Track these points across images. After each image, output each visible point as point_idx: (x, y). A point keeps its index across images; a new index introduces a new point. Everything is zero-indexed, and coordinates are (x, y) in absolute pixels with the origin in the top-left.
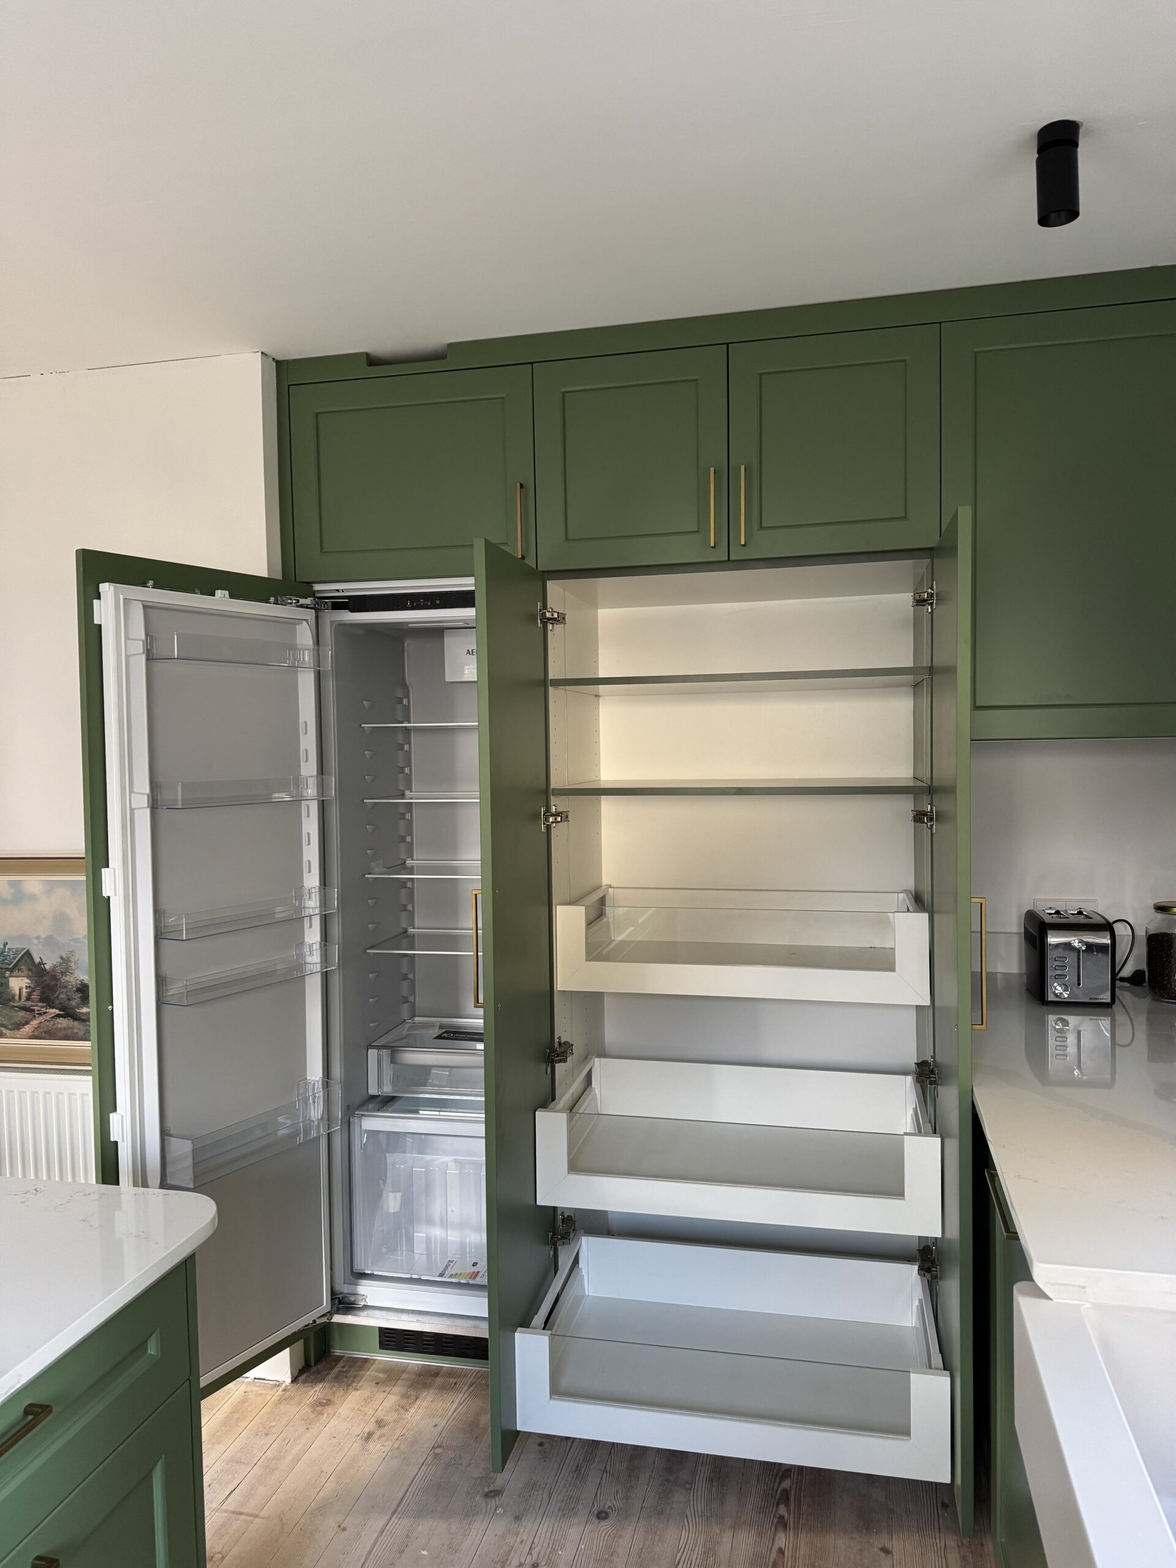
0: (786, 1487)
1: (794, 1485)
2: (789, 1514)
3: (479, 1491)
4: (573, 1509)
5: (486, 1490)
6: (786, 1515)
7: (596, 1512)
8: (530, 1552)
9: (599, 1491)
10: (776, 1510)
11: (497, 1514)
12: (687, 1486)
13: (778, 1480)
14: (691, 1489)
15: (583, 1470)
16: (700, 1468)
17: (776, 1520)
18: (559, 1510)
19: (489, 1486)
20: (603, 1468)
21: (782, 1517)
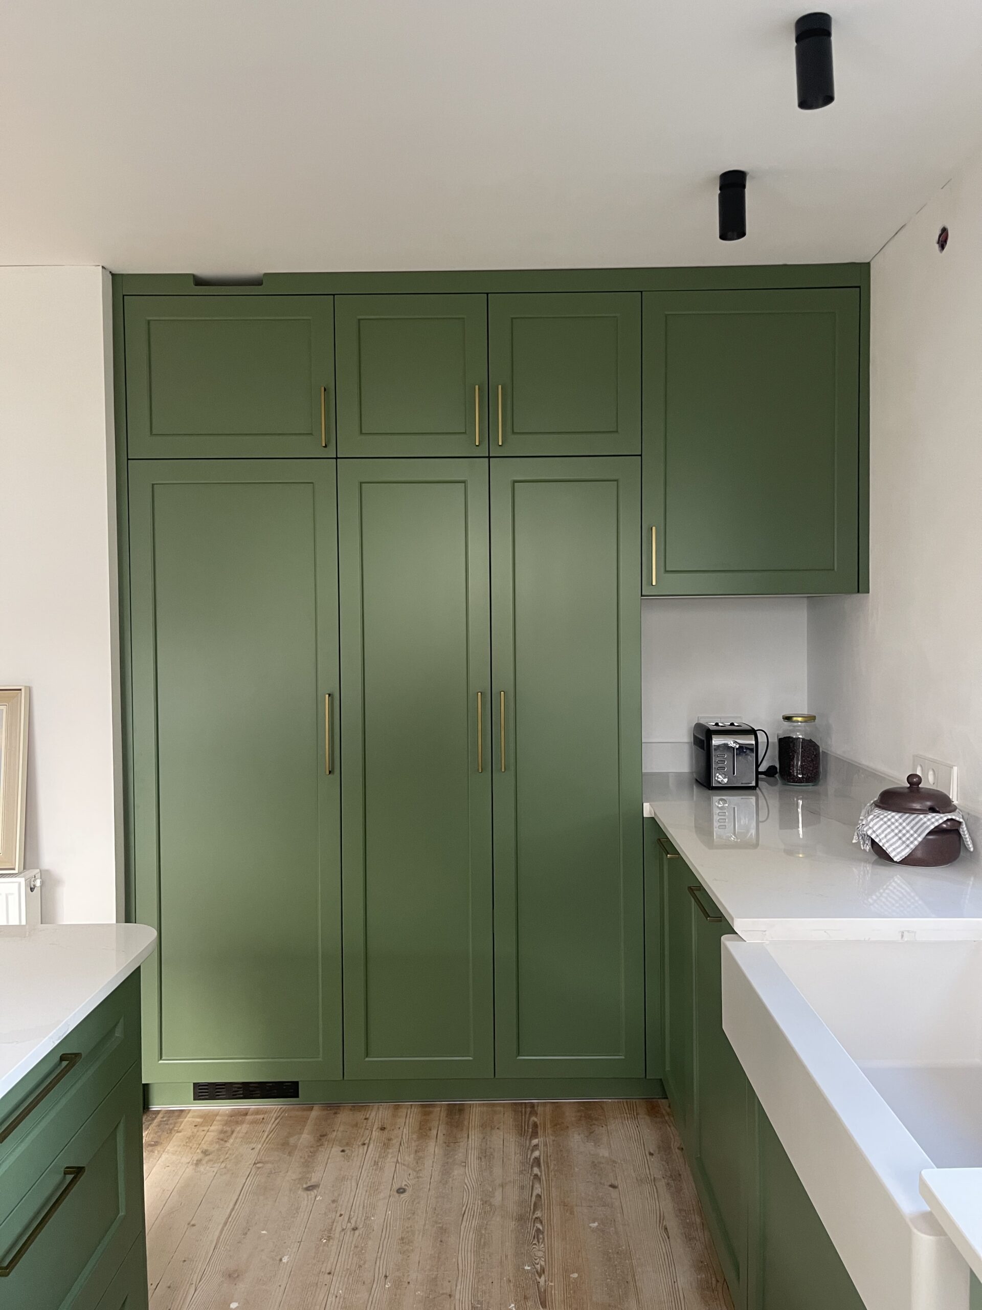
0: (536, 1156)
1: (542, 1155)
2: (541, 1172)
3: (299, 1188)
4: (377, 1189)
5: (305, 1186)
6: (539, 1174)
7: (396, 1190)
8: (349, 1221)
9: (395, 1176)
10: (531, 1171)
11: (317, 1201)
12: (463, 1164)
13: (529, 1152)
14: (465, 1166)
15: (380, 1164)
16: (470, 1151)
17: (532, 1177)
18: (366, 1192)
19: (306, 1183)
20: (396, 1160)
21: (536, 1175)
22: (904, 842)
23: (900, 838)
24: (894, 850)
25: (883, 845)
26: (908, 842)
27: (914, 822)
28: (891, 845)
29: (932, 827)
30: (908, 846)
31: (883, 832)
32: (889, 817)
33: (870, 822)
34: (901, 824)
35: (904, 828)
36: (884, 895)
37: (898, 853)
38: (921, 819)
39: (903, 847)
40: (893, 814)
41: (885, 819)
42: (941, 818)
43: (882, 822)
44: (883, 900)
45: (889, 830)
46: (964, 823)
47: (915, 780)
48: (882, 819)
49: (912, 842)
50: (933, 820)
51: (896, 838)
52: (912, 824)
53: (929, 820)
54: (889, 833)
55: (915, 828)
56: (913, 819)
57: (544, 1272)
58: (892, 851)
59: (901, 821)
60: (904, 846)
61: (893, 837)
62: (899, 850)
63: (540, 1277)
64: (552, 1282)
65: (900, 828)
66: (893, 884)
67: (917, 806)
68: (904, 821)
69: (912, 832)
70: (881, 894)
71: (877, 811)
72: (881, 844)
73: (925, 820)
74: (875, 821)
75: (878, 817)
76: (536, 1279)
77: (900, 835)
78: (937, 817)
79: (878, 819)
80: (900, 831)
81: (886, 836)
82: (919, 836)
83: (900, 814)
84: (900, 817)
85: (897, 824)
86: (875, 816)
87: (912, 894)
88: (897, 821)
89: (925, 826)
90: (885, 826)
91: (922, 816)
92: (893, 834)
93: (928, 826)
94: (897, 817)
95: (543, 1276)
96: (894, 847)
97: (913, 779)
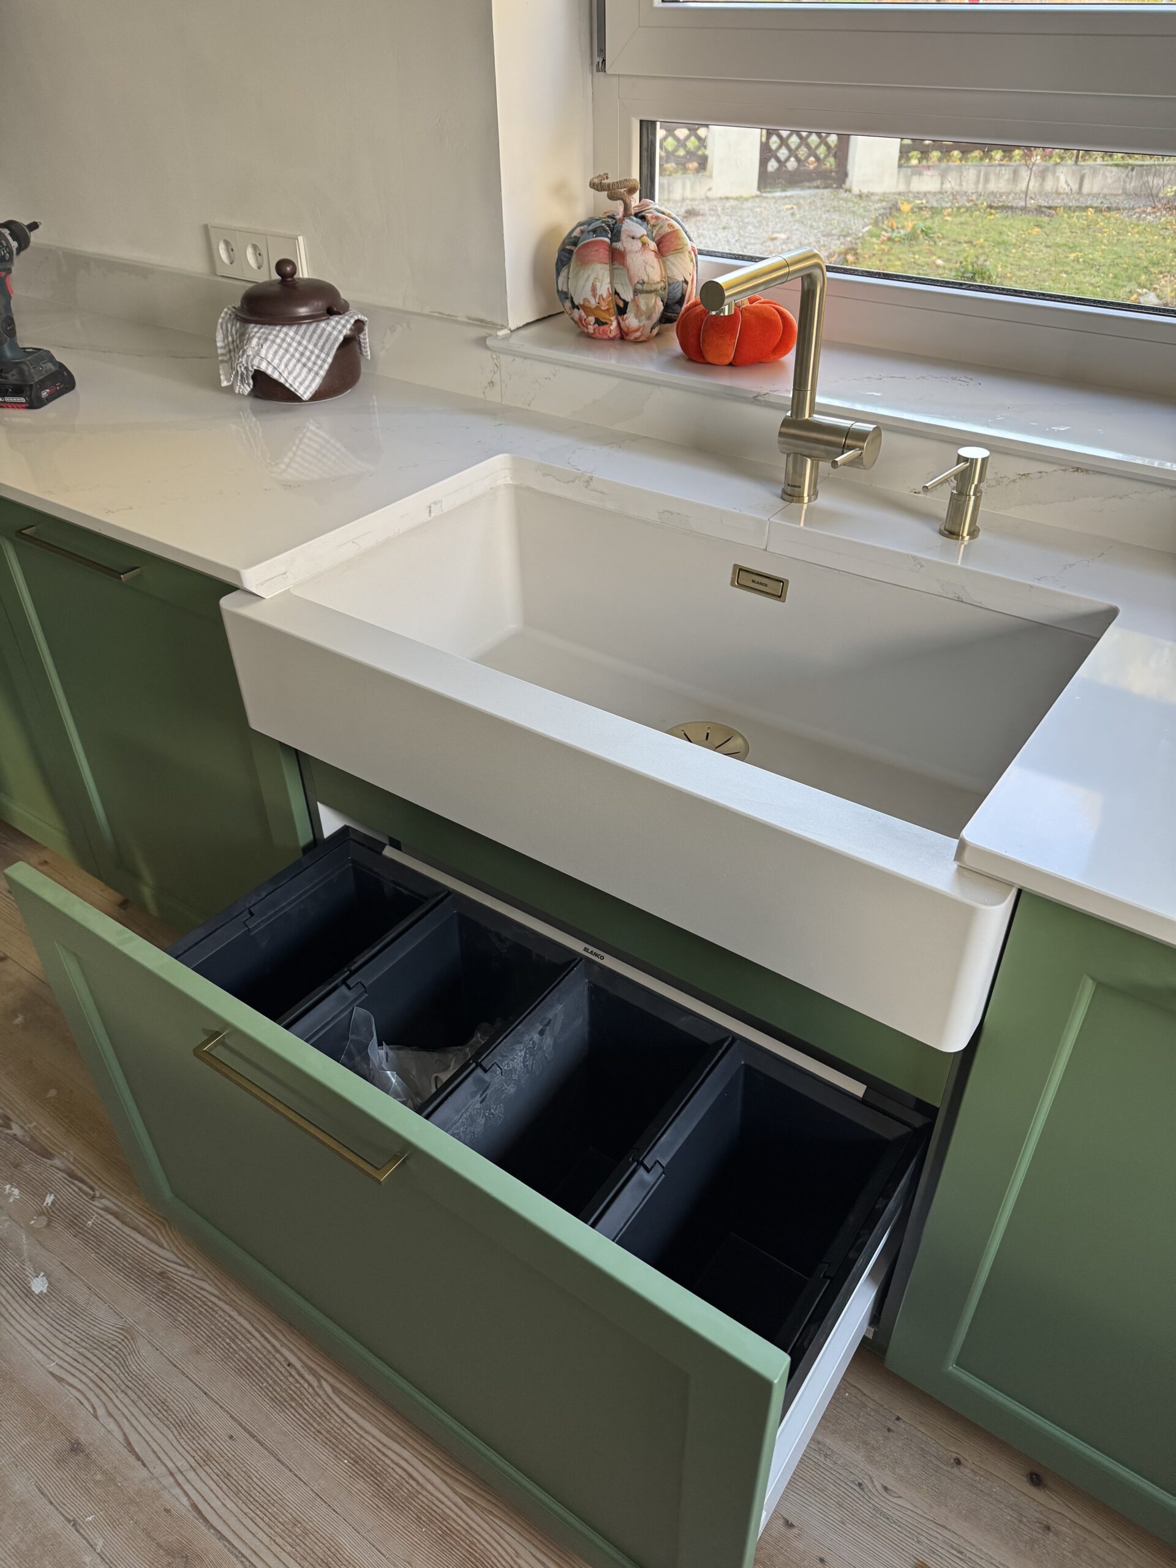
22: (310, 370)
23: (304, 365)
24: (301, 384)
25: (286, 381)
26: (316, 368)
27: (316, 336)
28: (295, 378)
29: (341, 338)
30: (317, 374)
31: (281, 361)
32: (282, 335)
33: (259, 350)
34: (300, 343)
35: (306, 348)
36: (299, 453)
37: (307, 388)
38: (324, 330)
39: (310, 377)
40: (285, 329)
41: (278, 341)
42: (348, 321)
43: (275, 347)
44: (298, 459)
45: (288, 356)
46: (367, 324)
47: (288, 269)
48: (273, 342)
49: (321, 367)
50: (339, 327)
51: (300, 365)
52: (314, 340)
53: (334, 328)
54: (289, 360)
55: (320, 344)
56: (314, 332)
57: (9, 1119)
58: (299, 387)
59: (298, 338)
60: (312, 374)
61: (295, 366)
62: (307, 383)
63: (10, 1128)
64: (31, 1122)
65: (301, 349)
66: (309, 434)
67: (303, 311)
68: (303, 338)
69: (317, 352)
70: (295, 454)
71: (256, 332)
72: (282, 381)
73: (329, 329)
74: (265, 347)
75: (266, 339)
76: (7, 1134)
77: (304, 360)
78: (343, 322)
79: (268, 343)
80: (302, 354)
81: (286, 366)
82: (328, 355)
83: (294, 328)
84: (296, 333)
85: (295, 344)
86: (259, 338)
87: (332, 441)
88: (293, 339)
89: (332, 338)
90: (281, 351)
91: (323, 324)
92: (294, 361)
93: (336, 339)
94: (291, 333)
95: (14, 1126)
96: (300, 379)
97: (285, 268)
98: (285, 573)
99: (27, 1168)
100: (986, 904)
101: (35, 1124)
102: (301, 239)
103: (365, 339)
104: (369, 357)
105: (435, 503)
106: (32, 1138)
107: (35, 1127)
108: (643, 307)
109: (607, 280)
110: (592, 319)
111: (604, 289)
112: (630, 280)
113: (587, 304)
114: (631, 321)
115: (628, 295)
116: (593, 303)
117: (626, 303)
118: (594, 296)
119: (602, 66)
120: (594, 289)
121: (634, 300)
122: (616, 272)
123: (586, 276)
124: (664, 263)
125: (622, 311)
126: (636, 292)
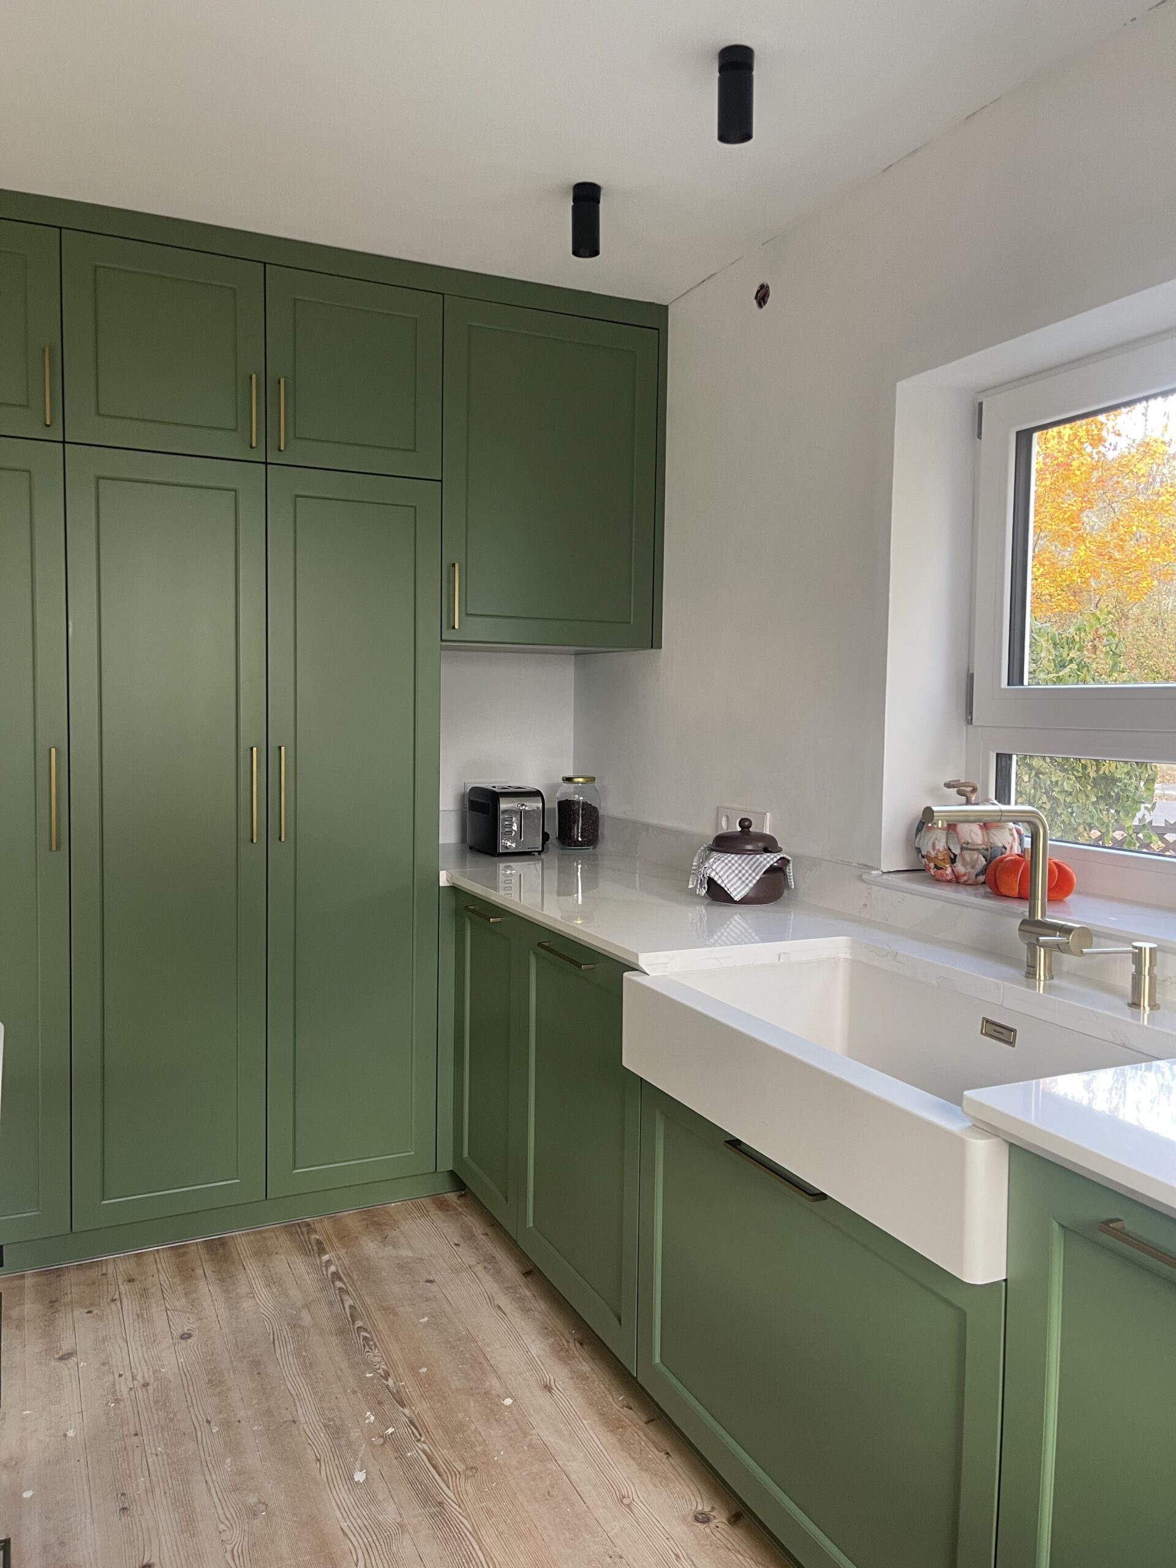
0: (333, 1271)
1: (339, 1268)
2: (345, 1284)
3: (50, 1359)
4: (154, 1342)
5: (57, 1356)
6: (344, 1286)
7: (178, 1337)
8: (134, 1378)
9: (171, 1323)
10: (334, 1286)
11: (82, 1367)
12: (250, 1295)
13: (324, 1269)
14: (254, 1296)
15: (145, 1316)
16: (253, 1282)
17: (337, 1292)
18: (142, 1346)
19: (57, 1353)
20: (164, 1308)
21: (340, 1289)
22: (743, 882)
23: (740, 878)
24: (735, 889)
25: (726, 886)
26: (747, 881)
27: (752, 862)
28: (732, 885)
29: (768, 866)
30: (747, 885)
31: (725, 873)
32: (729, 859)
33: (712, 865)
34: (740, 865)
35: (743, 868)
36: (725, 934)
37: (739, 893)
38: (758, 859)
39: (742, 887)
40: (733, 856)
41: (726, 861)
42: (775, 857)
43: (723, 864)
44: (724, 938)
45: (730, 871)
46: (791, 862)
47: (746, 824)
48: (723, 861)
49: (751, 881)
50: (769, 859)
51: (737, 878)
52: (750, 864)
53: (765, 859)
54: (730, 874)
55: (753, 868)
56: (751, 860)
57: (389, 1375)
58: (733, 891)
59: (740, 862)
60: (744, 885)
61: (734, 878)
62: (739, 889)
63: (387, 1380)
64: (401, 1382)
65: (740, 868)
66: (734, 922)
67: (749, 847)
68: (743, 862)
69: (750, 872)
70: (722, 934)
71: (715, 855)
72: (723, 885)
73: (762, 859)
74: (717, 863)
75: (719, 860)
76: (384, 1383)
77: (740, 875)
78: (772, 856)
79: (720, 861)
80: (740, 872)
81: (727, 877)
82: (757, 875)
83: (739, 856)
84: (739, 859)
85: (737, 865)
86: (715, 859)
87: (750, 931)
88: (736, 862)
89: (762, 865)
90: (727, 868)
91: (758, 856)
92: (733, 875)
93: (765, 866)
94: (736, 859)
95: (390, 1379)
96: (735, 887)
97: (745, 824)
98: (666, 964)
99: (386, 1407)
100: (972, 1138)
101: (404, 1383)
102: (768, 815)
103: (790, 873)
104: (793, 887)
105: (784, 953)
106: (397, 1391)
107: (403, 1385)
108: (968, 859)
109: (944, 840)
110: (932, 865)
111: (941, 846)
112: (959, 841)
113: (929, 855)
114: (960, 868)
115: (957, 851)
116: (933, 854)
117: (955, 856)
118: (934, 850)
119: (970, 722)
120: (934, 845)
121: (961, 854)
122: (949, 835)
123: (929, 836)
124: (988, 834)
125: (953, 861)
126: (962, 849)
